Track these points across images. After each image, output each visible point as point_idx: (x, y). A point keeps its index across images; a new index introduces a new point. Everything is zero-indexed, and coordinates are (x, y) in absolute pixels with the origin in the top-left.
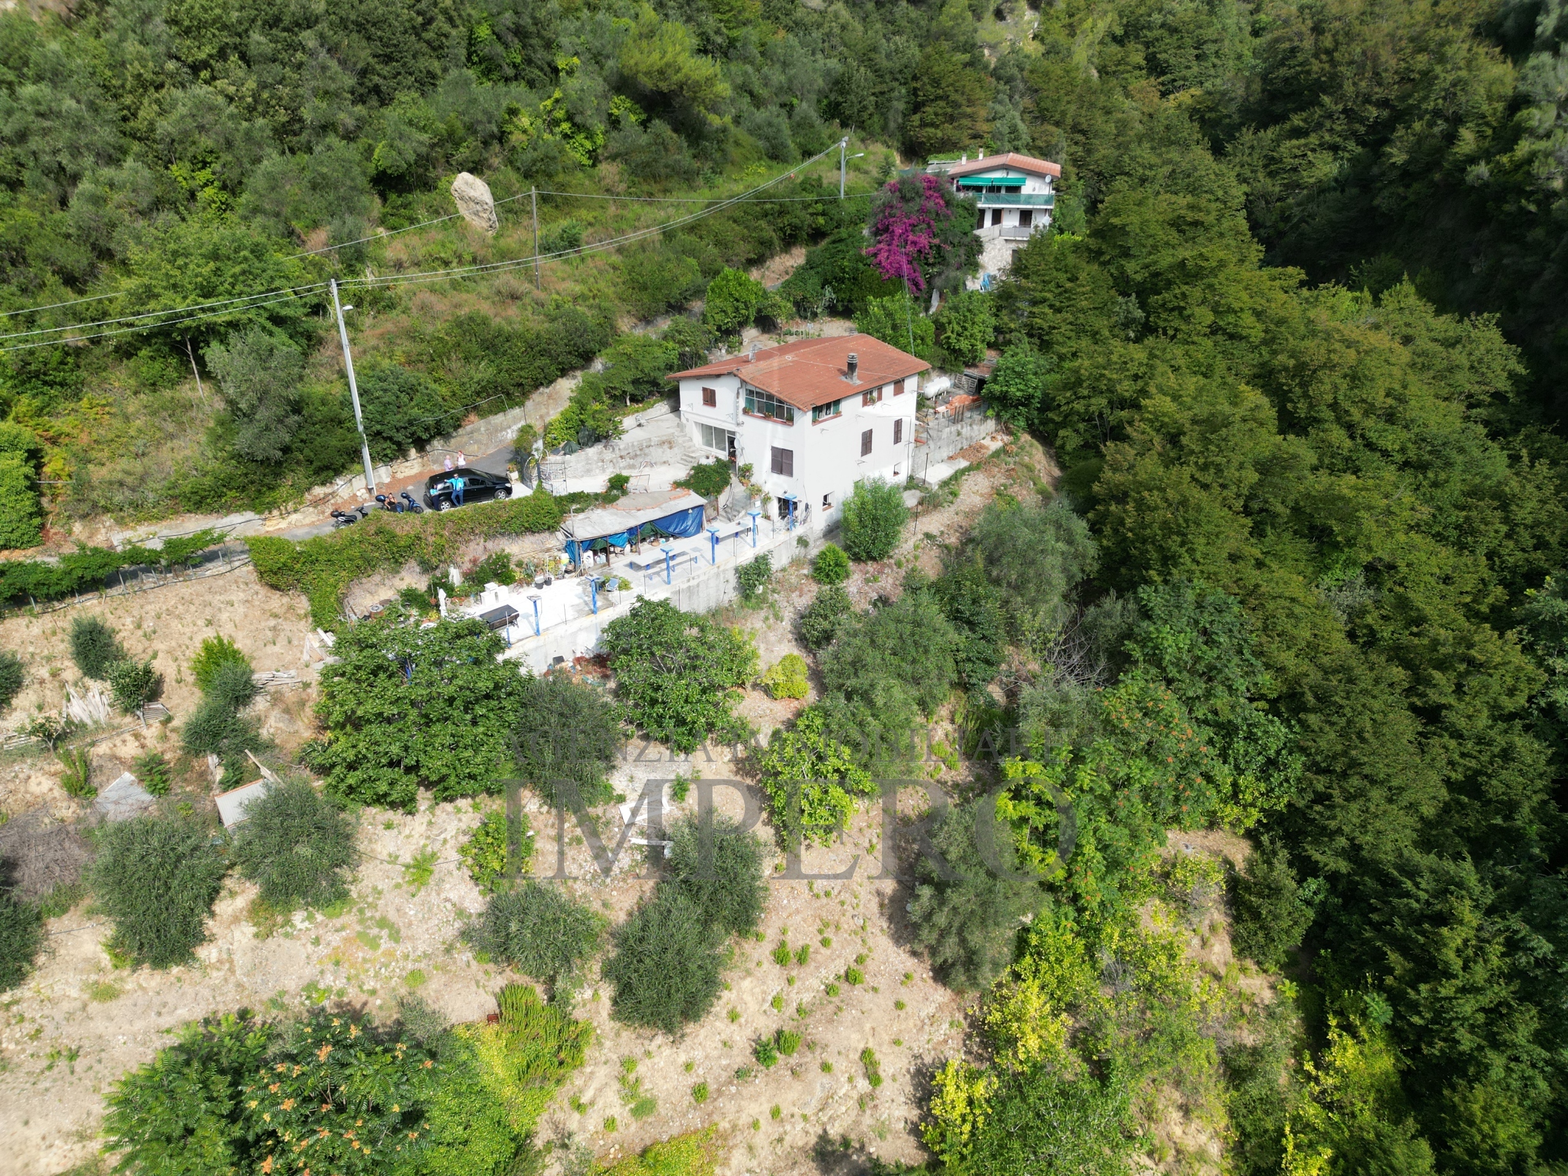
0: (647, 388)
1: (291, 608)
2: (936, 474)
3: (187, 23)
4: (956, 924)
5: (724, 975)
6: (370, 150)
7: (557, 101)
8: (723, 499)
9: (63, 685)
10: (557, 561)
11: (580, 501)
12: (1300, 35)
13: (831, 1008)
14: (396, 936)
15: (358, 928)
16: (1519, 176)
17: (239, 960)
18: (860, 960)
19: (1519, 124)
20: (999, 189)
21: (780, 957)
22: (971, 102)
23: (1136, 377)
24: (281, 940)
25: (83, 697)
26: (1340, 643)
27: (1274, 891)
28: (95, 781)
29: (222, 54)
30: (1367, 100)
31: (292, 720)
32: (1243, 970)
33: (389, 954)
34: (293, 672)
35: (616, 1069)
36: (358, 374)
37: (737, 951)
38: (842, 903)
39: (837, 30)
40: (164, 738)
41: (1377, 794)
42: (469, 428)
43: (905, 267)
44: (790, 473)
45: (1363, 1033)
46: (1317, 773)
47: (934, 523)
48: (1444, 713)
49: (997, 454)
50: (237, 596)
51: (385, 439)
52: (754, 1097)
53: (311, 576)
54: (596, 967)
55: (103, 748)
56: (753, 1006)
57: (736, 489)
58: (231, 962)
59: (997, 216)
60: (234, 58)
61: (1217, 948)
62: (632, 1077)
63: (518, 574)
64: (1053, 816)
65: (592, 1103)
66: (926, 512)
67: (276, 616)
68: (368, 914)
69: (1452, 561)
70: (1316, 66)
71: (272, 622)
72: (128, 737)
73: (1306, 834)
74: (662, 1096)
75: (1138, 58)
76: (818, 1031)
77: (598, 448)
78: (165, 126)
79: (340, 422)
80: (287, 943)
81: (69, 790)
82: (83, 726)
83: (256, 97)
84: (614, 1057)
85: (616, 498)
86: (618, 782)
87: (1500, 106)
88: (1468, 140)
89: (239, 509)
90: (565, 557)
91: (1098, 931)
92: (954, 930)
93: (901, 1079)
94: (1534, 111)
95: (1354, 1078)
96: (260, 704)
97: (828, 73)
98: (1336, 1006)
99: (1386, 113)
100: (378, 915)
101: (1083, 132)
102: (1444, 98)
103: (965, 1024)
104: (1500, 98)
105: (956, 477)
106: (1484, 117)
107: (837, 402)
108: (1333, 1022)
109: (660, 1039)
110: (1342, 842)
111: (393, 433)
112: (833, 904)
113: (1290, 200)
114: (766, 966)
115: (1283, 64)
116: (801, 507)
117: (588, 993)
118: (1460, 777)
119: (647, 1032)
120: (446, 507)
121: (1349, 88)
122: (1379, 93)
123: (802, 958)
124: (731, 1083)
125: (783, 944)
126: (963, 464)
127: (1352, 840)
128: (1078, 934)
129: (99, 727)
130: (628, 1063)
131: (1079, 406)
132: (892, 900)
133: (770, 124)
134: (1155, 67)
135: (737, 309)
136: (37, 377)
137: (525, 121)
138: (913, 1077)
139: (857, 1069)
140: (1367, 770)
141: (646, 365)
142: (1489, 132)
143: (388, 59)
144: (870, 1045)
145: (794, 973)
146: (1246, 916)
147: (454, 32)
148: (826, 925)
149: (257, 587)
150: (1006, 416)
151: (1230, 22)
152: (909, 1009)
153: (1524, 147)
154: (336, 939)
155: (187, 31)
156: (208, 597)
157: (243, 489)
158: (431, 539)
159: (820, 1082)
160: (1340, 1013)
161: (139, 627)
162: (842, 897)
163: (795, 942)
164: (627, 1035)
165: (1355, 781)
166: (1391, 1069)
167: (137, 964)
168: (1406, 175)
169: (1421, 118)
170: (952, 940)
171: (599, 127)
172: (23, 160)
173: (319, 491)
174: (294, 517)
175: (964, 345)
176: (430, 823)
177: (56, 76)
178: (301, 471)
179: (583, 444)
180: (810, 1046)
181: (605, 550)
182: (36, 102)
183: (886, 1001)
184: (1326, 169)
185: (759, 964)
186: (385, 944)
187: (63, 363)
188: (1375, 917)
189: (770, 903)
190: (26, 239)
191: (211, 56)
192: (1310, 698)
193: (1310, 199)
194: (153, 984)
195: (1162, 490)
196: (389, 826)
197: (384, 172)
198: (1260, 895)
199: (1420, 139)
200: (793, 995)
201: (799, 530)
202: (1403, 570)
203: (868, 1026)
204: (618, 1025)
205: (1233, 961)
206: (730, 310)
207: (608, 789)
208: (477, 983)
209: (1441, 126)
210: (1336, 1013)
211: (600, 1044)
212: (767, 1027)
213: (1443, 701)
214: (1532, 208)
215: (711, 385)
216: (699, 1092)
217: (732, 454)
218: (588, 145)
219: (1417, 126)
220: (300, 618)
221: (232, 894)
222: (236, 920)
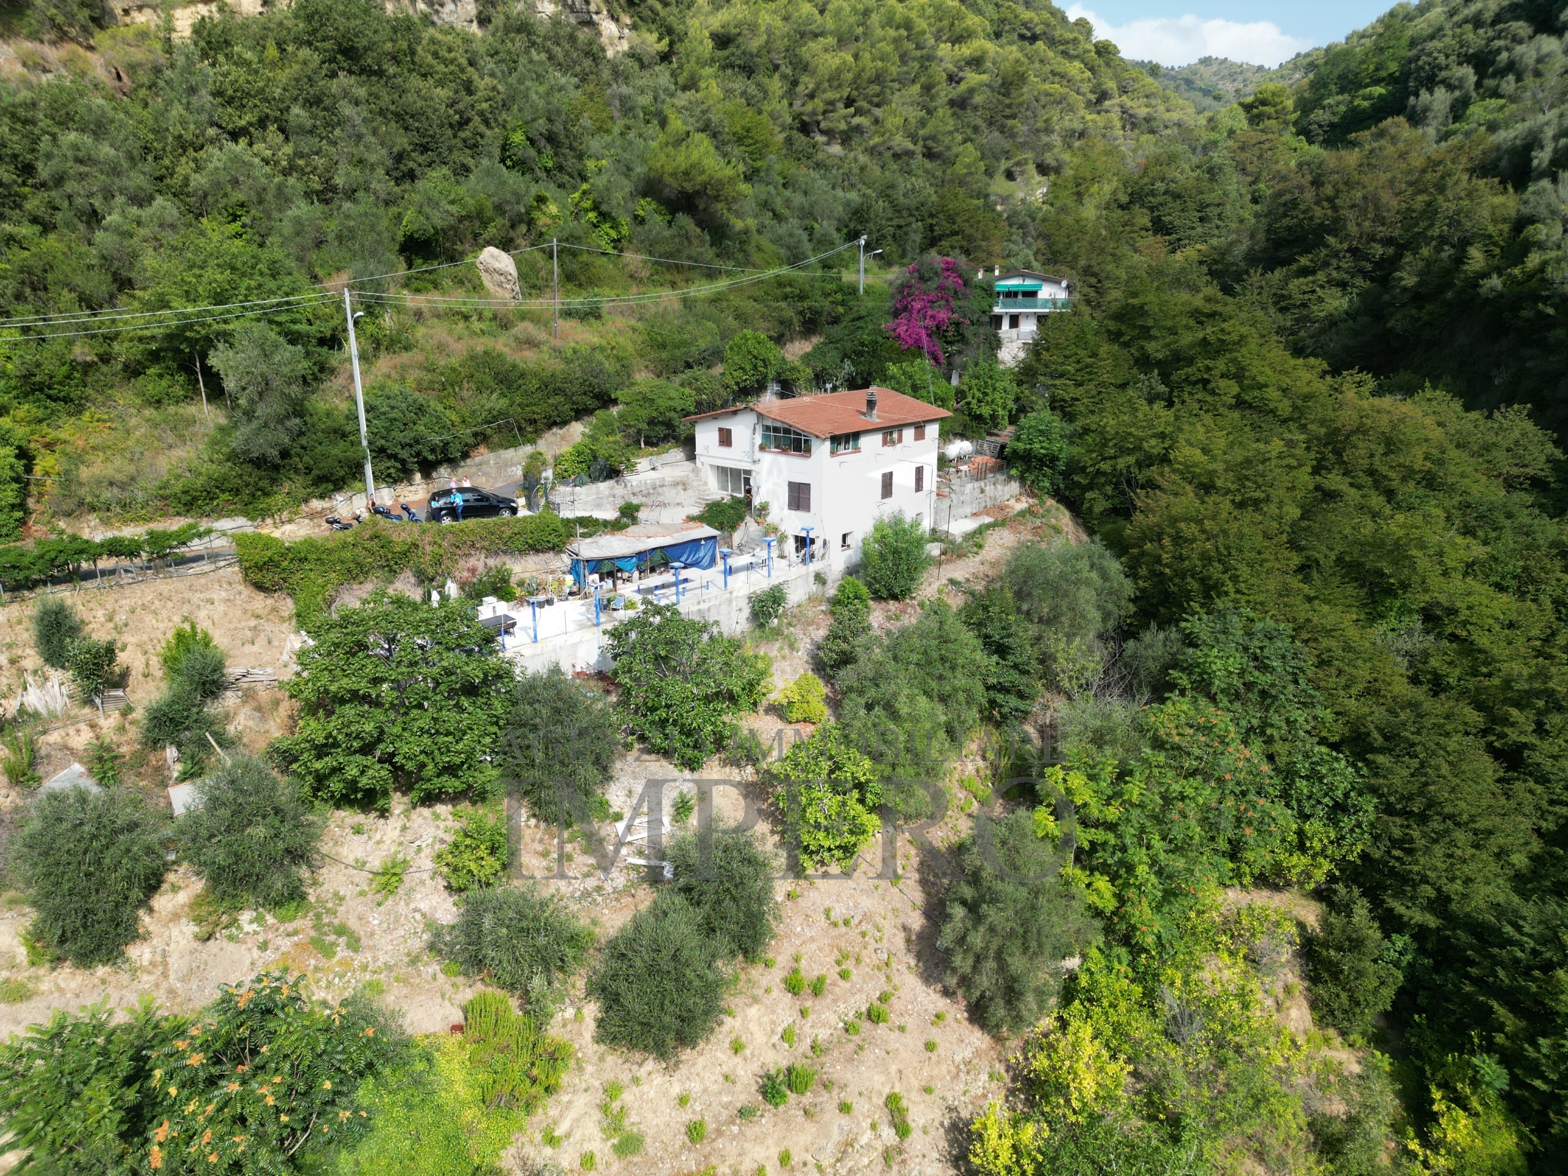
0: (662, 431)
1: (274, 610)
2: (960, 527)
3: (230, 92)
4: (994, 947)
5: (728, 1000)
6: (399, 217)
7: (584, 193)
8: (737, 537)
9: (22, 671)
10: (561, 583)
11: (591, 526)
12: (1301, 188)
13: (851, 1047)
14: (354, 944)
15: (313, 933)
16: (1534, 283)
17: (174, 962)
18: (883, 998)
19: (1526, 239)
20: (1016, 294)
21: (793, 987)
22: (985, 238)
23: (1162, 436)
24: (225, 943)
25: (42, 686)
26: (1401, 688)
27: (1356, 944)
28: (41, 770)
29: (262, 123)
30: (1372, 238)
31: (263, 719)
32: (1327, 1040)
33: (345, 963)
34: (269, 670)
35: (598, 1097)
36: (366, 394)
37: (743, 976)
38: (863, 935)
39: (856, 171)
40: (122, 729)
41: (1461, 836)
42: (477, 459)
43: (925, 338)
44: (807, 508)
45: (1475, 1104)
46: (1391, 814)
47: (960, 570)
48: (1526, 753)
49: (1022, 514)
50: (219, 594)
51: (390, 457)
52: (760, 1139)
53: (299, 575)
54: (579, 983)
55: (54, 737)
56: (760, 1038)
57: (750, 527)
58: (165, 964)
59: (1014, 321)
60: (273, 128)
61: (1294, 1013)
62: (615, 1106)
63: (518, 592)
64: (1100, 835)
65: (568, 1136)
66: (949, 561)
67: (258, 617)
68: (326, 920)
69: (1515, 606)
70: (1318, 212)
71: (253, 623)
72: (83, 726)
73: (1385, 888)
74: (651, 1132)
75: (1146, 221)
76: (834, 1068)
77: (610, 483)
78: (199, 180)
79: (344, 435)
80: (231, 947)
81: (10, 777)
82: (36, 715)
83: (290, 160)
84: (597, 1084)
85: (626, 526)
86: (616, 796)
87: (1506, 228)
88: (1476, 256)
89: (230, 514)
90: (569, 579)
91: (1156, 976)
92: (991, 954)
93: (933, 1132)
94: (1540, 226)
95: (1470, 1158)
96: (230, 699)
97: (847, 204)
98: (1439, 1076)
99: (1391, 251)
100: (336, 922)
101: (1095, 275)
102: (1449, 225)
103: (1007, 1078)
104: (1504, 220)
105: (980, 531)
106: (1490, 236)
107: (856, 436)
108: (1437, 1095)
109: (650, 1065)
110: (1428, 891)
111: (398, 450)
112: (854, 934)
113: (1302, 333)
114: (775, 993)
115: (1285, 215)
116: (819, 543)
117: (570, 1012)
118: (1552, 827)
119: (638, 1056)
120: (447, 521)
121: (1352, 229)
122: (1382, 231)
123: (817, 989)
124: (733, 1123)
125: (795, 971)
126: (988, 520)
127: (1439, 890)
128: (1133, 981)
129: (53, 716)
130: (612, 1090)
131: (1105, 466)
132: (921, 936)
133: (791, 235)
134: (1160, 227)
135: (755, 367)
136: (41, 390)
137: (553, 208)
138: (948, 1131)
139: (882, 1116)
140: (1448, 809)
141: (663, 403)
142: (1497, 251)
143: (424, 149)
144: (897, 1090)
145: (809, 1004)
146: (1325, 975)
147: (488, 133)
148: (846, 957)
149: (241, 588)
150: (1030, 477)
151: (1231, 188)
152: (941, 1050)
153: (1534, 259)
154: (286, 944)
155: (230, 101)
156: (188, 595)
157: (236, 491)
158: (428, 548)
159: (837, 1125)
160: (1444, 1085)
161: (111, 620)
162: (864, 927)
163: (810, 970)
164: (613, 1060)
165: (1435, 824)
166: (1514, 1149)
167: (58, 961)
168: (1417, 297)
169: (1428, 244)
170: (990, 964)
171: (625, 220)
172: (58, 202)
173: (316, 504)
174: (288, 527)
175: (986, 411)
176: (404, 828)
177: (99, 128)
178: (299, 480)
179: (594, 479)
180: (827, 1086)
181: (611, 574)
182: (75, 147)
183: (913, 1041)
184: (1336, 303)
185: (767, 991)
186: (342, 952)
187: (68, 377)
188: (1473, 971)
189: (779, 929)
190: (48, 268)
191: (251, 124)
192: (1377, 739)
193: (1322, 331)
194: (73, 985)
195: (1199, 522)
196: (358, 831)
197: (411, 237)
198: (1339, 949)
199: (1429, 263)
200: (807, 1029)
201: (814, 567)
202: (1464, 614)
203: (893, 1069)
204: (603, 1047)
205: (1313, 1030)
206: (748, 367)
207: (604, 805)
208: (443, 996)
209: (1448, 252)
210: (1439, 1086)
211: (580, 1069)
212: (777, 1060)
213: (1524, 739)
214: (1550, 311)
215: (726, 424)
216: (695, 1132)
217: (749, 491)
218: (614, 234)
219: (1425, 252)
220: (283, 620)
221: (175, 889)
222: (175, 917)
